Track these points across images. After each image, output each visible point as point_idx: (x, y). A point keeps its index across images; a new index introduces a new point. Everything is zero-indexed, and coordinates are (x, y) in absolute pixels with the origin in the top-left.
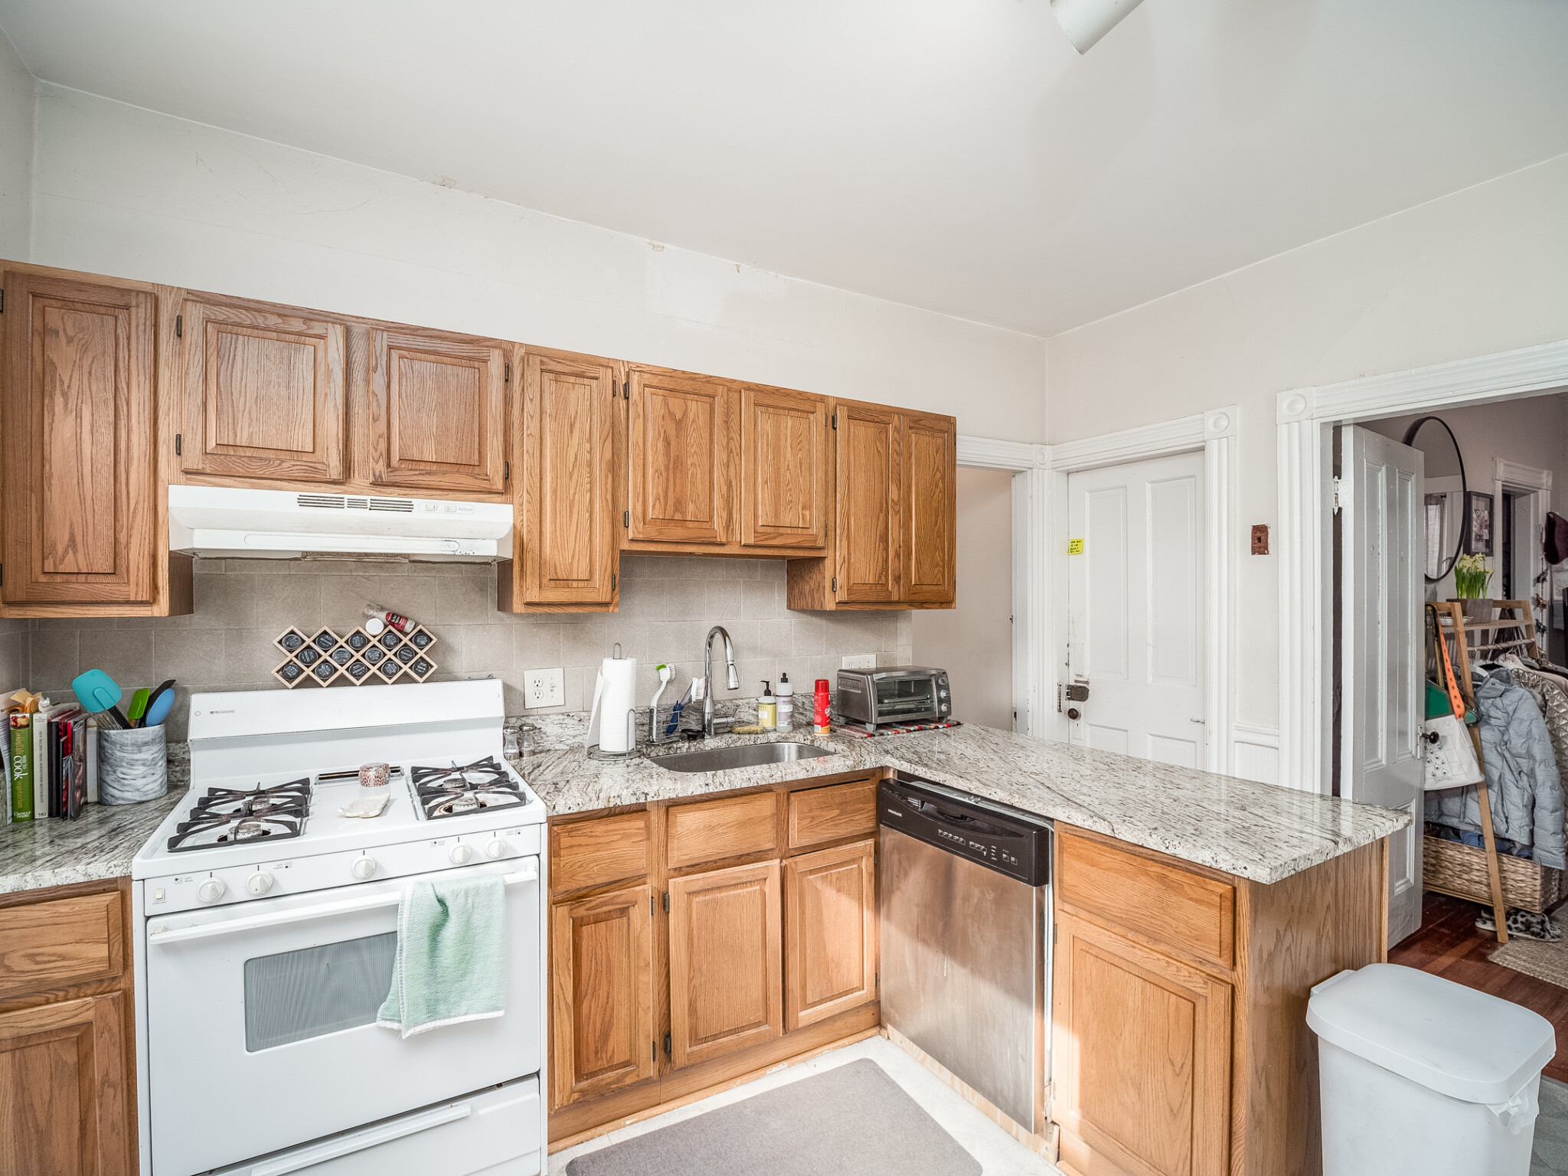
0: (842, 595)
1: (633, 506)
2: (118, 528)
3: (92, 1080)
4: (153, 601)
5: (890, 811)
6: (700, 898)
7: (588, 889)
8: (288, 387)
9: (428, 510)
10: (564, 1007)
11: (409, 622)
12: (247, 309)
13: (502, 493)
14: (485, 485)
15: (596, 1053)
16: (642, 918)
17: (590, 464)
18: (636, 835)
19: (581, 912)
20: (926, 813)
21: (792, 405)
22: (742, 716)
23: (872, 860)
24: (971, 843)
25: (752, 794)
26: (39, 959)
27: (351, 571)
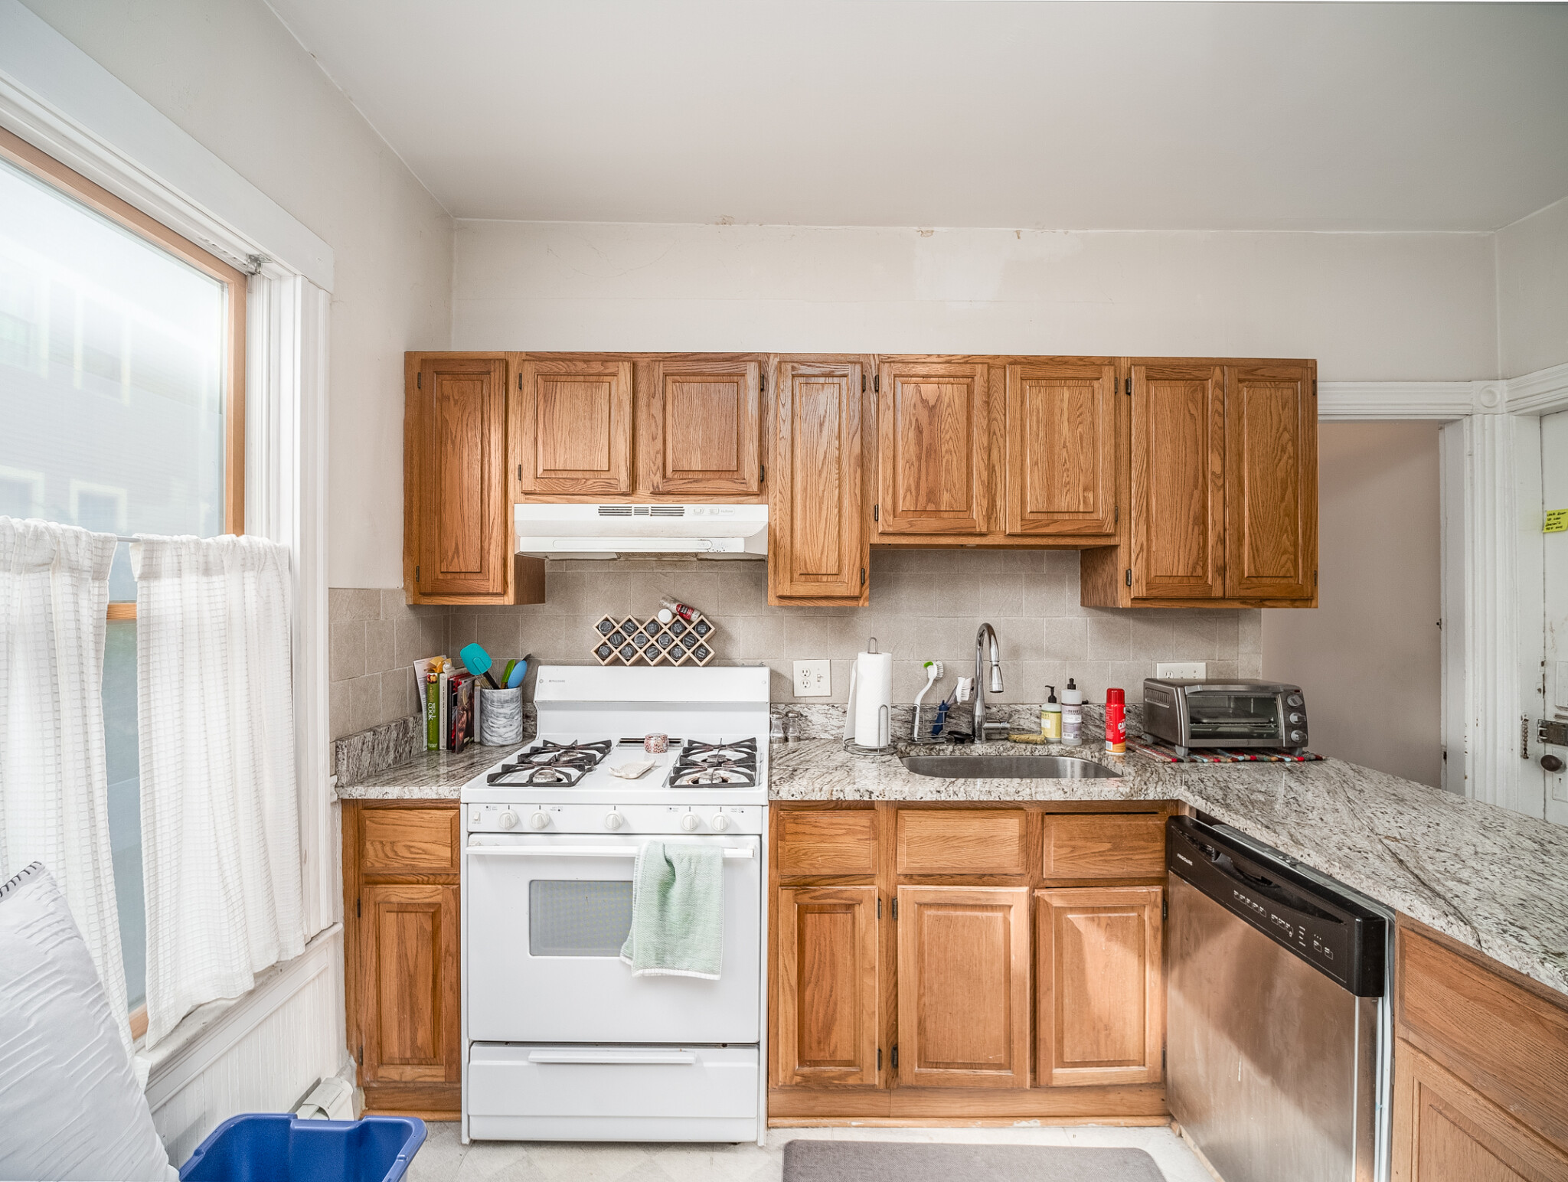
0: (1139, 590)
1: (883, 499)
2: (483, 539)
3: (440, 949)
4: (504, 593)
5: (1179, 856)
6: (932, 912)
7: (815, 879)
8: (591, 419)
9: (696, 513)
10: (788, 989)
11: (695, 612)
12: (563, 360)
13: (758, 495)
14: (742, 488)
15: (819, 1043)
16: (868, 921)
17: (839, 460)
18: (861, 832)
19: (806, 899)
20: (1220, 867)
21: (1070, 373)
22: (1022, 723)
23: (1158, 912)
24: (1274, 916)
25: (996, 809)
26: (413, 850)
27: (652, 568)
